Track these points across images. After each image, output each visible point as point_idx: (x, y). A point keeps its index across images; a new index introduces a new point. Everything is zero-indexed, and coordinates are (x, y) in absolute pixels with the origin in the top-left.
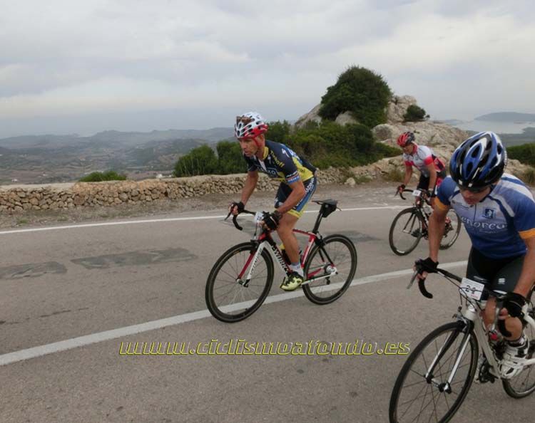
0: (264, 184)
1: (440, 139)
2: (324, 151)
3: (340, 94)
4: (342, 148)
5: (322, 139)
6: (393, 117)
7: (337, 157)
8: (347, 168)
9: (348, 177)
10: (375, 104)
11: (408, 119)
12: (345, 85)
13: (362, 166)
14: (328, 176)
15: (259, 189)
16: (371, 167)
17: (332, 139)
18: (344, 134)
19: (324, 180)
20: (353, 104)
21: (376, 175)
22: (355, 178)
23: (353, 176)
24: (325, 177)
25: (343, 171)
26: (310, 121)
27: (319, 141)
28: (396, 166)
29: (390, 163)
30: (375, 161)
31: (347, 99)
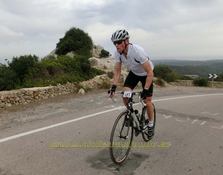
0: (18, 99)
2: (62, 72)
3: (68, 41)
4: (73, 70)
5: (61, 64)
6: (95, 55)
7: (71, 75)
8: (78, 83)
9: (79, 88)
10: (86, 47)
11: (102, 56)
12: (70, 37)
13: (86, 81)
14: (66, 88)
15: (13, 104)
16: (91, 81)
17: (66, 65)
18: (74, 61)
19: (64, 91)
20: (75, 47)
21: (94, 85)
22: (83, 88)
23: (82, 87)
24: (65, 89)
25: (76, 85)
26: (51, 56)
27: (58, 66)
28: (103, 80)
29: (100, 78)
30: (93, 78)
31: (71, 44)
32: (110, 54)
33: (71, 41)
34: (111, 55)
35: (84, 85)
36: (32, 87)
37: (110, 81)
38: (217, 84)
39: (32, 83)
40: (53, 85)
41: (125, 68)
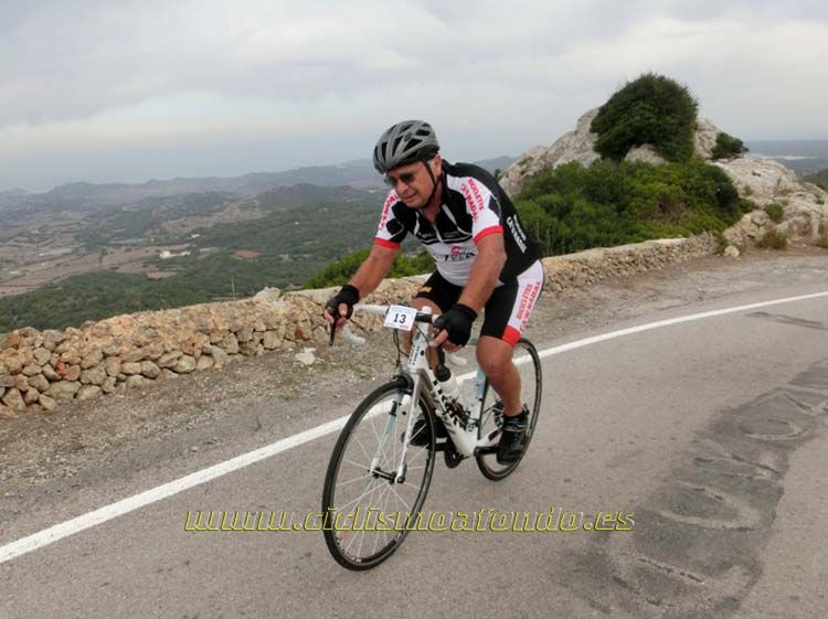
1: (790, 185)
4: (701, 201)
8: (720, 232)
9: (723, 244)
10: (684, 131)
11: (717, 154)
14: (703, 244)
15: (648, 268)
21: (744, 241)
24: (701, 245)
25: (716, 236)
28: (758, 226)
29: (753, 222)
30: (739, 218)
31: (650, 125)
32: (745, 145)
33: (647, 114)
34: (746, 150)
35: (728, 238)
36: (657, 238)
37: (775, 231)
39: (650, 229)
40: (685, 236)
41: (802, 190)
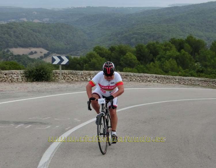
38: (69, 75)
